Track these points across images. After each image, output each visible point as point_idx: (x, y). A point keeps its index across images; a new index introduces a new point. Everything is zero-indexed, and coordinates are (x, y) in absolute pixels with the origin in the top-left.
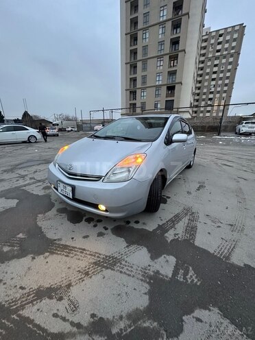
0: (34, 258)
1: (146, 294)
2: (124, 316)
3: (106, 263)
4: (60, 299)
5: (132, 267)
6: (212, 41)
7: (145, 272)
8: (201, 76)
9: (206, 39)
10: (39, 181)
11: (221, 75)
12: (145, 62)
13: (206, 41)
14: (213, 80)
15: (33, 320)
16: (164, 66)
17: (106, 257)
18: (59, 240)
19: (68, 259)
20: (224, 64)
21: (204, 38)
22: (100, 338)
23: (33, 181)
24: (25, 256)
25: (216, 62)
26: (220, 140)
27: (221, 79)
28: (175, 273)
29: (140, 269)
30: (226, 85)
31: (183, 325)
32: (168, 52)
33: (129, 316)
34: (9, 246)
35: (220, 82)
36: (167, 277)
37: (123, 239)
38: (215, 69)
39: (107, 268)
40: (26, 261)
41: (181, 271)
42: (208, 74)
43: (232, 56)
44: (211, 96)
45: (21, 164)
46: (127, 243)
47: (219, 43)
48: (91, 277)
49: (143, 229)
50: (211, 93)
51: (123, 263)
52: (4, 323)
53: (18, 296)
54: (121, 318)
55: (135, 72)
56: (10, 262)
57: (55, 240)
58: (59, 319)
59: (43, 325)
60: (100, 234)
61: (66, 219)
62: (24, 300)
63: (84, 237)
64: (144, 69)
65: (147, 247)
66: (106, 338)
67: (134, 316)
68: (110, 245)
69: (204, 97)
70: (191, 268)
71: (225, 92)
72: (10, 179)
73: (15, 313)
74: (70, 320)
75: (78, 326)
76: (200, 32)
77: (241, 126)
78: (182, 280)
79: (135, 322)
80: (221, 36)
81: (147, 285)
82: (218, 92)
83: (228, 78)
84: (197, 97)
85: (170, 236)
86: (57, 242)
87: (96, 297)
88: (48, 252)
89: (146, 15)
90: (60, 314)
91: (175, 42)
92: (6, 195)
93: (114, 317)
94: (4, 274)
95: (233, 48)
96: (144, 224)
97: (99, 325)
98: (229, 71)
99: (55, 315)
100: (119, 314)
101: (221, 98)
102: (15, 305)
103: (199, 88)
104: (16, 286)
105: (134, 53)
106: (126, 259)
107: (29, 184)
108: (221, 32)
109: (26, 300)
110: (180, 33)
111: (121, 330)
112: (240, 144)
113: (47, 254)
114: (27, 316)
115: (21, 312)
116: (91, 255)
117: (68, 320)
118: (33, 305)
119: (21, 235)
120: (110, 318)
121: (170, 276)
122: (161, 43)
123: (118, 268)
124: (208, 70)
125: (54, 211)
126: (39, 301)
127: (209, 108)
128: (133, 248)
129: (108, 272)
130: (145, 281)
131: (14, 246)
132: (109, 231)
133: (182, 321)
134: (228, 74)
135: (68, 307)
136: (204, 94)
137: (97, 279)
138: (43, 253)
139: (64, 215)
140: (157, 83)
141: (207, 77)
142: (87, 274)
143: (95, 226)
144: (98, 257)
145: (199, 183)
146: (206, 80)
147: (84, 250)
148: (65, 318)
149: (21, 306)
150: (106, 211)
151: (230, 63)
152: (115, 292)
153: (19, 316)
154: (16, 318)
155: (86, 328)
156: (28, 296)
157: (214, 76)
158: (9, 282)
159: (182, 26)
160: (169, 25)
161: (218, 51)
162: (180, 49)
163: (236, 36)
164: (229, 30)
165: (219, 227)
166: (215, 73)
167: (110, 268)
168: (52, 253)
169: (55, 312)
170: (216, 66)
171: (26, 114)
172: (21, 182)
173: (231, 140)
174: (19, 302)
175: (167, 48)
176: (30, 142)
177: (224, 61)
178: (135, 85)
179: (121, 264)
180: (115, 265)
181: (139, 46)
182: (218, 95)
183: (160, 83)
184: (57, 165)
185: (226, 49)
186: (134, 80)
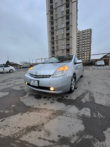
0: (22, 114)
1: (82, 124)
2: (75, 134)
3: (58, 113)
4: (40, 130)
5: (71, 114)
6: (81, 34)
7: (78, 115)
8: (78, 46)
9: (79, 33)
10: (18, 85)
11: (86, 45)
12: (57, 41)
13: (79, 34)
14: (83, 47)
15: (28, 142)
16: (64, 42)
17: (58, 111)
18: (33, 106)
19: (39, 113)
20: (86, 41)
21: (78, 33)
22: (66, 146)
23: (14, 85)
24: (17, 114)
25: (83, 41)
26: (90, 68)
27: (86, 46)
28: (92, 114)
29: (75, 114)
30: (88, 49)
31: (105, 136)
32: (66, 37)
33: (77, 134)
34: (8, 110)
35: (86, 48)
36: (88, 116)
37: (63, 103)
38: (83, 43)
39: (60, 115)
40: (18, 116)
41: (94, 114)
42: (81, 45)
43: (89, 39)
44: (83, 53)
45: (7, 80)
46: (65, 104)
47: (84, 35)
48: (53, 120)
49: (70, 99)
50: (83, 51)
51: (66, 112)
52: (12, 145)
53: (17, 131)
54: (74, 135)
55: (54, 45)
56: (10, 117)
57: (31, 106)
58: (42, 139)
59: (34, 144)
60: (52, 102)
61: (34, 98)
62: (21, 133)
63: (44, 104)
64: (57, 43)
65: (75, 105)
66: (69, 146)
67: (80, 134)
68: (58, 106)
69: (81, 53)
70: (98, 112)
71: (88, 51)
72: (4, 85)
73: (17, 140)
74: (48, 139)
75: (53, 142)
76: (77, 31)
77: (97, 63)
78: (96, 117)
79: (81, 136)
80: (84, 32)
81: (81, 120)
82: (86, 51)
83: (88, 46)
84: (78, 53)
85: (83, 100)
86: (32, 107)
87: (58, 128)
88: (28, 111)
89: (57, 26)
90: (42, 137)
91: (68, 34)
92: (3, 91)
93: (70, 135)
94: (8, 122)
95: (89, 36)
96: (70, 97)
97: (64, 140)
98: (89, 44)
99: (39, 138)
100: (72, 134)
101: (87, 53)
102: (16, 136)
103: (78, 50)
104: (15, 127)
105: (53, 38)
106: (67, 111)
107: (13, 86)
108: (84, 31)
109: (22, 133)
110: (70, 31)
111: (76, 141)
112: (98, 69)
113: (28, 112)
114: (24, 140)
115: (21, 139)
116: (50, 111)
117: (47, 140)
118: (26, 135)
119: (13, 106)
120: (68, 136)
121: (90, 116)
122: (63, 35)
123: (65, 115)
124: (81, 44)
125: (27, 95)
126: (29, 132)
127: (83, 57)
128: (68, 106)
129: (61, 117)
130: (79, 119)
131: (11, 110)
132: (55, 101)
133: (104, 134)
134: (88, 45)
135: (45, 134)
136: (81, 52)
137: (56, 120)
138: (26, 112)
139: (32, 96)
140: (63, 48)
141: (81, 46)
142: (50, 118)
143: (48, 99)
144: (54, 111)
145: (88, 82)
146: (81, 47)
147: (46, 109)
148: (45, 139)
149: (20, 136)
150: (54, 90)
151: (89, 41)
152: (67, 125)
153: (20, 141)
154: (18, 142)
155: (57, 142)
156: (23, 131)
157: (83, 46)
158: (11, 126)
159: (70, 29)
160: (65, 29)
161: (84, 37)
162: (70, 36)
163: (89, 32)
164: (86, 31)
165: (103, 96)
166: (83, 44)
167: (61, 115)
168: (31, 112)
169: (39, 136)
170: (83, 42)
171: (8, 62)
172: (9, 86)
173: (95, 68)
174: (19, 134)
175: (65, 36)
176: (10, 72)
177: (86, 40)
178: (54, 49)
179: (65, 113)
180: (63, 114)
181: (55, 36)
182: (86, 52)
183: (64, 48)
184: (29, 74)
185: (86, 37)
186: (54, 47)
